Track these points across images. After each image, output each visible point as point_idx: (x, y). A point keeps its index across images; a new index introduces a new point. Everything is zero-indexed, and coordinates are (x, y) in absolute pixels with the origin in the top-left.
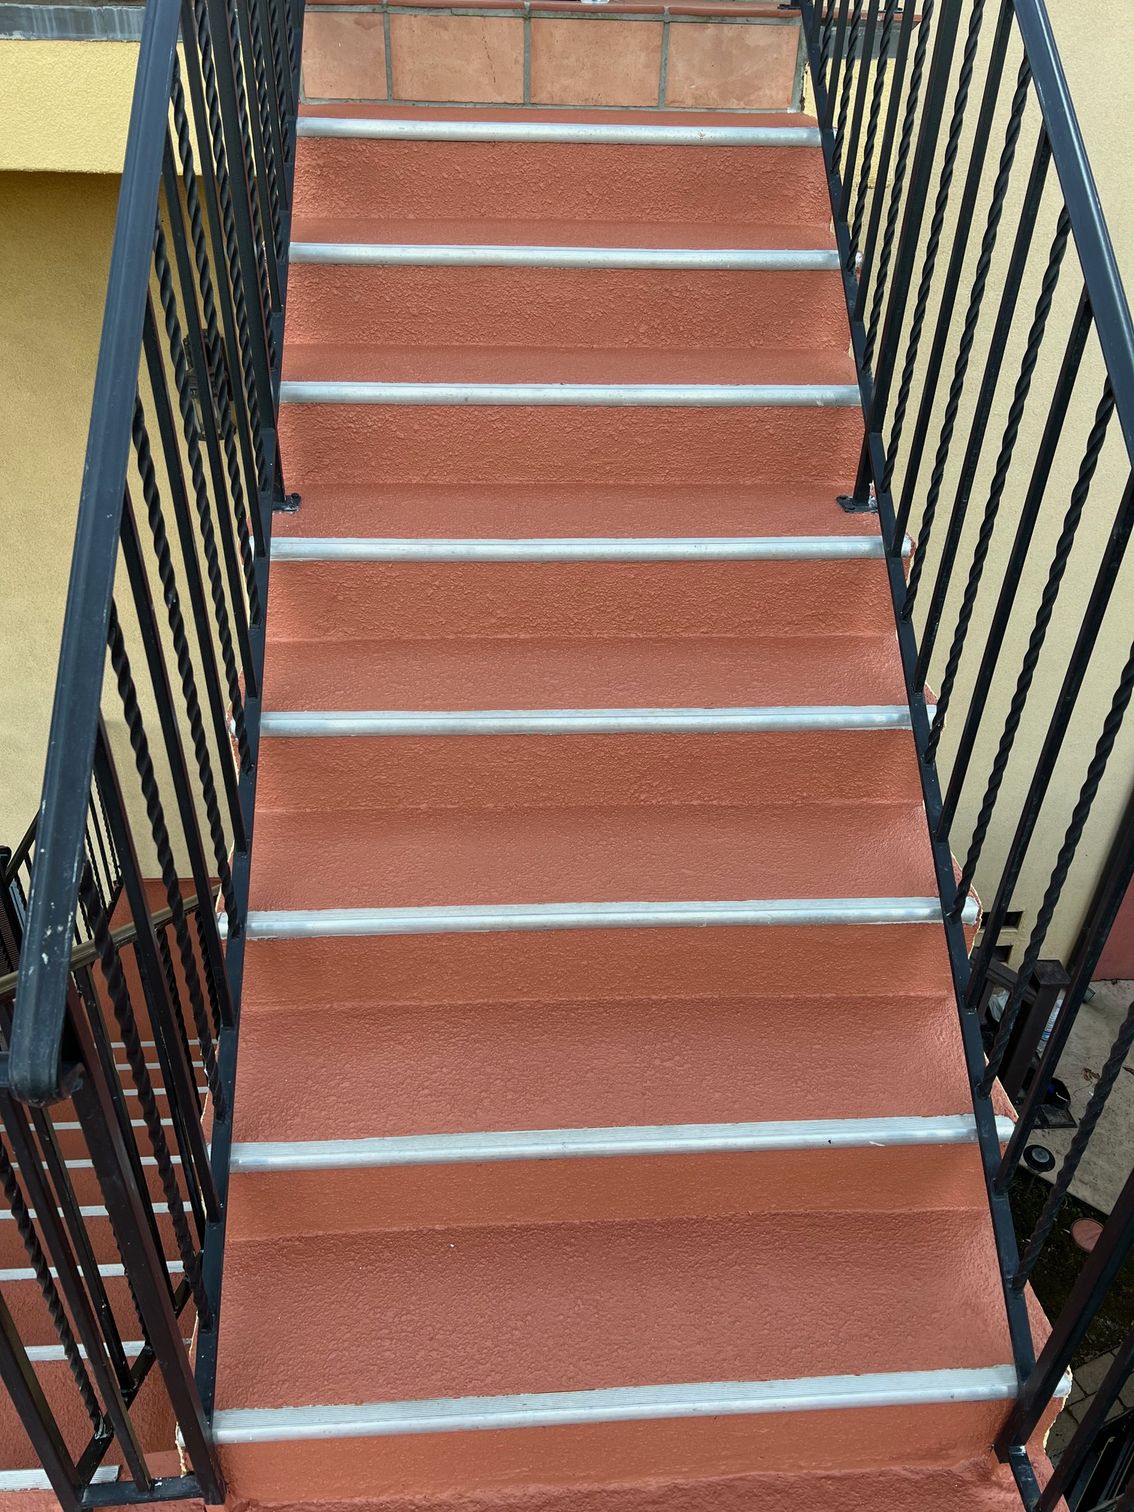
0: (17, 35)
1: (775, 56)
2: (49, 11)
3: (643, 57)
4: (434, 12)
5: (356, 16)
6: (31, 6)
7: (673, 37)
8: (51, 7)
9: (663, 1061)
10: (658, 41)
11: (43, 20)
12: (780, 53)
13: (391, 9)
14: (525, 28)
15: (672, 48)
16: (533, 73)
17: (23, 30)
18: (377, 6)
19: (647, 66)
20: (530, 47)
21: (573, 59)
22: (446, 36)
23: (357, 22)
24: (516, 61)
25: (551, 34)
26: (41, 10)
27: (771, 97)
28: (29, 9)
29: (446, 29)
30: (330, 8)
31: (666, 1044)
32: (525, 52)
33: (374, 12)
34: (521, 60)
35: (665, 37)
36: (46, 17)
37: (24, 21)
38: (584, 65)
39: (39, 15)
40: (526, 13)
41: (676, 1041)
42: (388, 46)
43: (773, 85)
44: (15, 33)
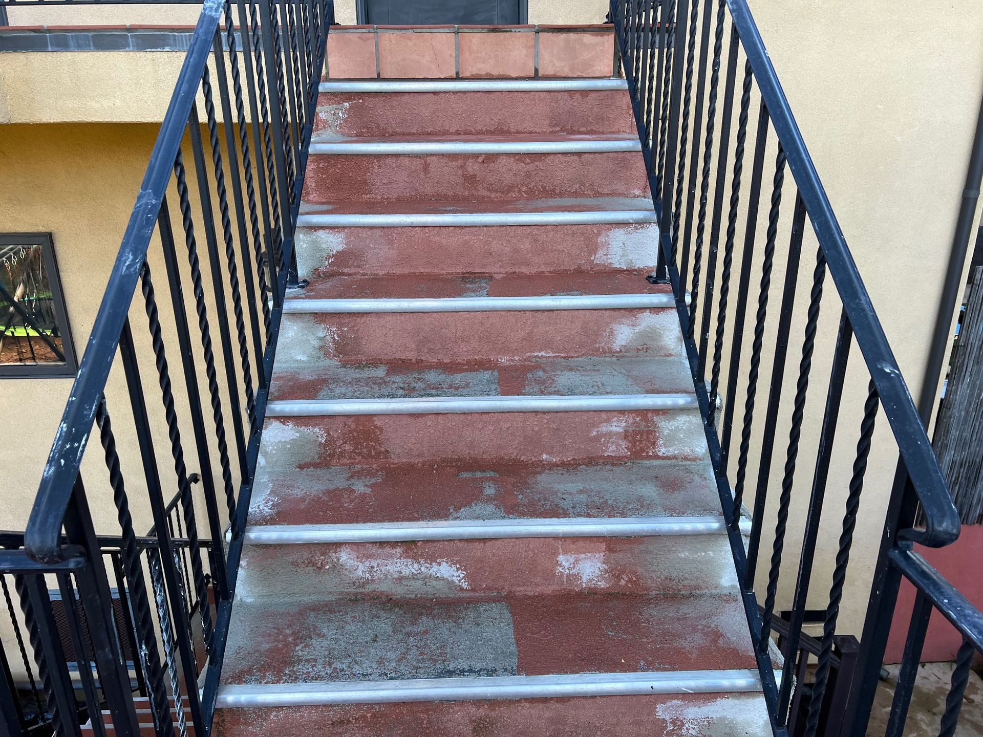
0: (167, 49)
1: (601, 48)
2: (186, 36)
3: (524, 51)
4: (404, 31)
5: (360, 34)
6: (176, 34)
7: (541, 40)
8: (188, 34)
9: (533, 634)
10: (532, 43)
11: (182, 40)
12: (604, 46)
13: (379, 30)
14: (455, 38)
15: (541, 46)
16: (460, 61)
17: (171, 46)
18: (370, 29)
19: (526, 56)
20: (459, 48)
21: (484, 54)
22: (410, 43)
23: (359, 38)
24: (451, 56)
25: (471, 41)
26: (182, 36)
27: (601, 70)
28: (174, 35)
29: (410, 40)
30: (344, 31)
31: (536, 623)
32: (456, 51)
33: (369, 32)
34: (454, 55)
35: (537, 41)
36: (184, 39)
37: (172, 42)
38: (490, 56)
39: (180, 38)
40: (456, 30)
41: (543, 621)
42: (377, 50)
43: (602, 64)
44: (165, 48)
